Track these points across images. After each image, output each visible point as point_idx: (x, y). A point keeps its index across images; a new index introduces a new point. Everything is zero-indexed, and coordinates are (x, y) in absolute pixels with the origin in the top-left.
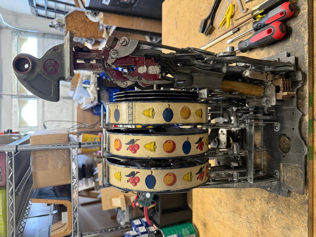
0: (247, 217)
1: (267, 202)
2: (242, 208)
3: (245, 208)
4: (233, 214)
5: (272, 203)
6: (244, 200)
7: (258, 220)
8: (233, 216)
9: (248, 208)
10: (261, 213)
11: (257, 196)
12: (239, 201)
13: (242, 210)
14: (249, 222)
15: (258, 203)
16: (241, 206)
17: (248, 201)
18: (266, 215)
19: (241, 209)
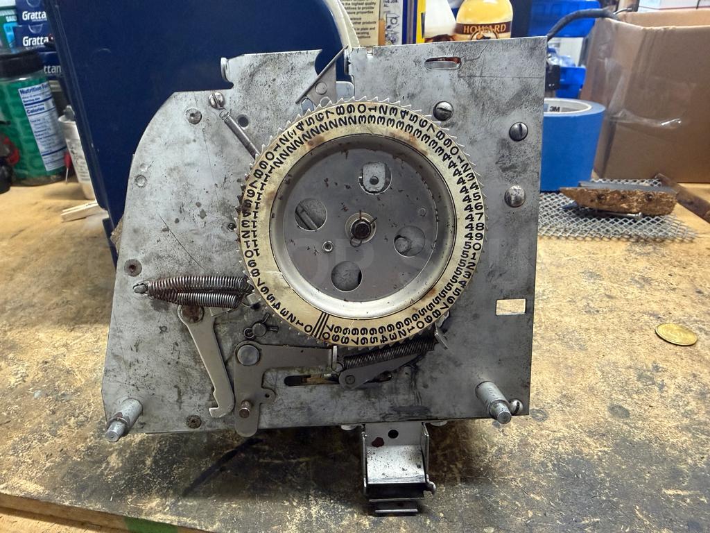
0: (33, 306)
1: (46, 363)
2: (64, 295)
3: (63, 303)
4: (60, 272)
5: (40, 376)
6: (85, 302)
7: (9, 333)
8: (56, 271)
9: (58, 311)
10: (27, 341)
11: (80, 337)
12: (89, 289)
13: (59, 294)
14: (17, 309)
15: (58, 338)
16: (72, 294)
17: (79, 312)
18: (11, 356)
19: (65, 292)
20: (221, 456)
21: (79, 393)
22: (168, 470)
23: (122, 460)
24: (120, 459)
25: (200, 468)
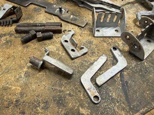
20: (120, 78)
21: (25, 95)
22: (110, 98)
23: (87, 108)
24: (86, 108)
25: (119, 88)
